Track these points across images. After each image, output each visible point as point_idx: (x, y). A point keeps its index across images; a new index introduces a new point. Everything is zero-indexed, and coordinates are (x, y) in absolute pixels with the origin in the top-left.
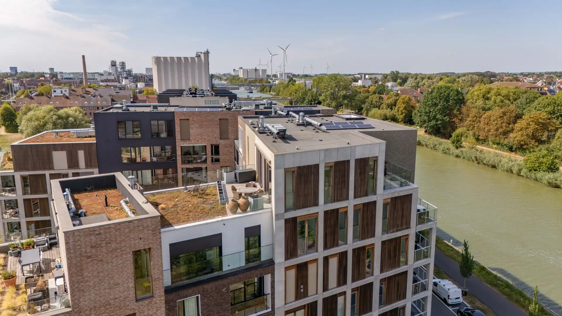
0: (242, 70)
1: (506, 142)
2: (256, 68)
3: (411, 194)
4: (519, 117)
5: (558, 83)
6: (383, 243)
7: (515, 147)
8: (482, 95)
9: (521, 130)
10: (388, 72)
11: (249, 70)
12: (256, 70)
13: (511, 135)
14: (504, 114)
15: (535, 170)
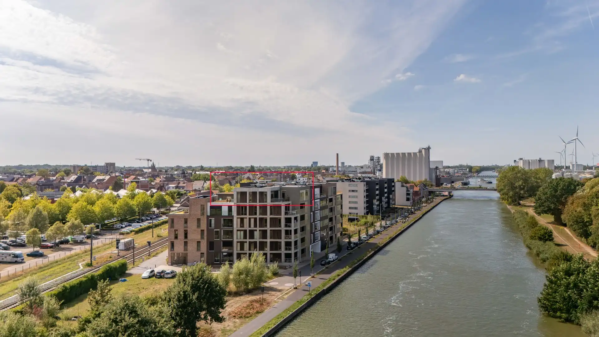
0: (522, 161)
6: (271, 218)
12: (540, 161)
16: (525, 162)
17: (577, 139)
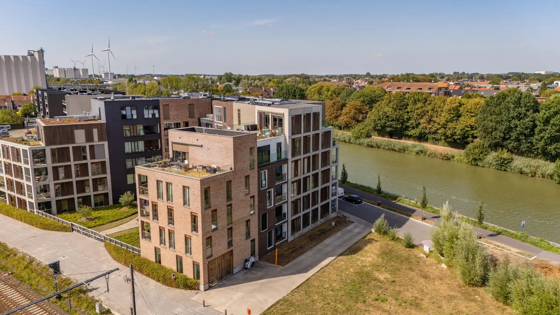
0: (57, 69)
1: (337, 123)
2: (75, 67)
3: (330, 131)
4: (343, 105)
5: (356, 83)
6: (322, 153)
7: (343, 126)
8: (317, 91)
9: (346, 114)
10: (222, 74)
11: (66, 70)
12: (75, 69)
13: (341, 118)
14: (334, 103)
15: (359, 138)
16: (60, 70)
17: (109, 50)
